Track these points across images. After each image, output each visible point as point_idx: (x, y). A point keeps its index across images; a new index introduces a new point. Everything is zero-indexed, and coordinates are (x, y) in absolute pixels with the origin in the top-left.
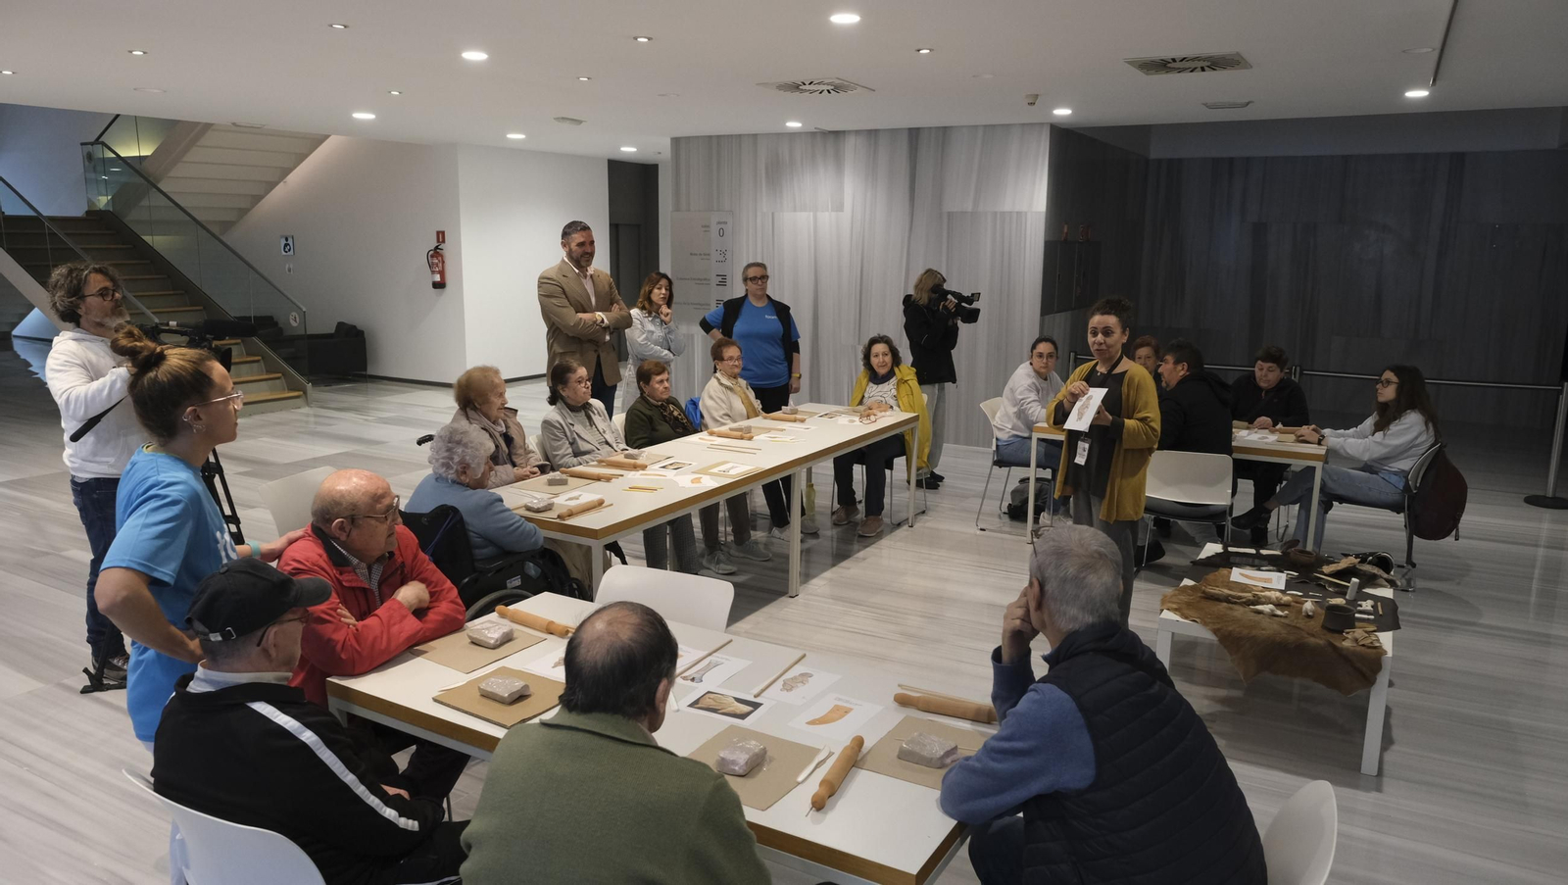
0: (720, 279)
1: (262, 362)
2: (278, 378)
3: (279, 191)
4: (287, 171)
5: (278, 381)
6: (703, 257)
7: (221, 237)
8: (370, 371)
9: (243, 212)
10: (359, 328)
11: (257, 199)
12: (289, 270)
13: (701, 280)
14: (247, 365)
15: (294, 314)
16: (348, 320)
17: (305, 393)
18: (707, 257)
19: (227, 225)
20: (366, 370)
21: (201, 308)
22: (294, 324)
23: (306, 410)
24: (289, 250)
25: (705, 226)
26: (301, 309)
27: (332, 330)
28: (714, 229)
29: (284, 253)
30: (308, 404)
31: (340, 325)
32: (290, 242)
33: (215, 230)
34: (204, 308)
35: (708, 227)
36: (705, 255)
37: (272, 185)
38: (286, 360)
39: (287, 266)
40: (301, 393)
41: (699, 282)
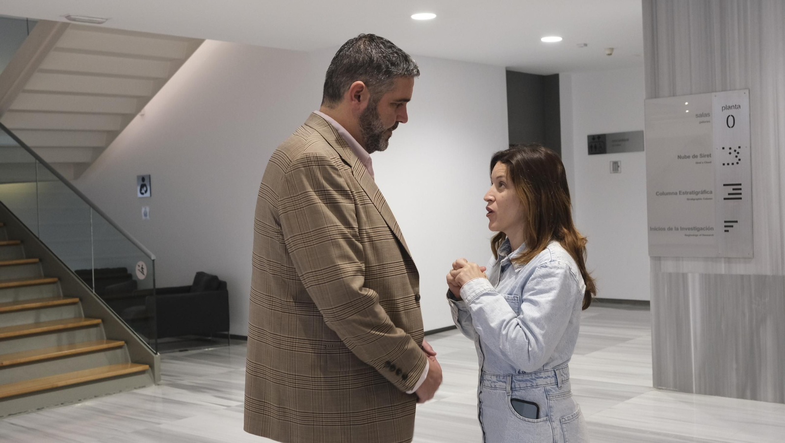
0: (730, 189)
1: (102, 326)
2: (120, 347)
3: (136, 126)
4: (145, 100)
5: (119, 351)
6: (699, 159)
7: (74, 183)
8: (234, 330)
9: (98, 151)
10: (221, 278)
11: (113, 135)
12: (145, 215)
13: (697, 193)
14: (84, 331)
15: (141, 263)
16: (210, 269)
17: (152, 366)
18: (707, 159)
19: (81, 168)
20: (228, 329)
21: (37, 260)
22: (141, 276)
23: (151, 390)
24: (146, 191)
25: (701, 116)
26: (150, 257)
27: (189, 281)
28: (719, 117)
29: (140, 195)
30: (155, 381)
31: (200, 276)
32: (147, 182)
33: (67, 175)
34: (41, 260)
35: (708, 115)
36: (702, 156)
37: (127, 118)
38: (132, 322)
39: (143, 210)
40: (147, 367)
41: (694, 196)
